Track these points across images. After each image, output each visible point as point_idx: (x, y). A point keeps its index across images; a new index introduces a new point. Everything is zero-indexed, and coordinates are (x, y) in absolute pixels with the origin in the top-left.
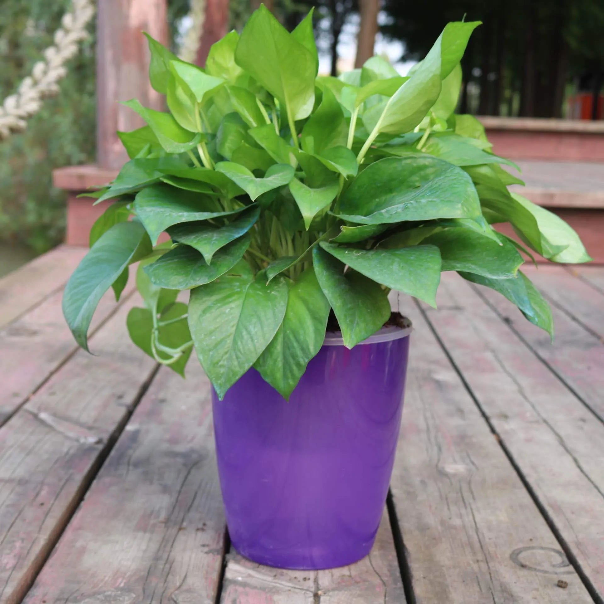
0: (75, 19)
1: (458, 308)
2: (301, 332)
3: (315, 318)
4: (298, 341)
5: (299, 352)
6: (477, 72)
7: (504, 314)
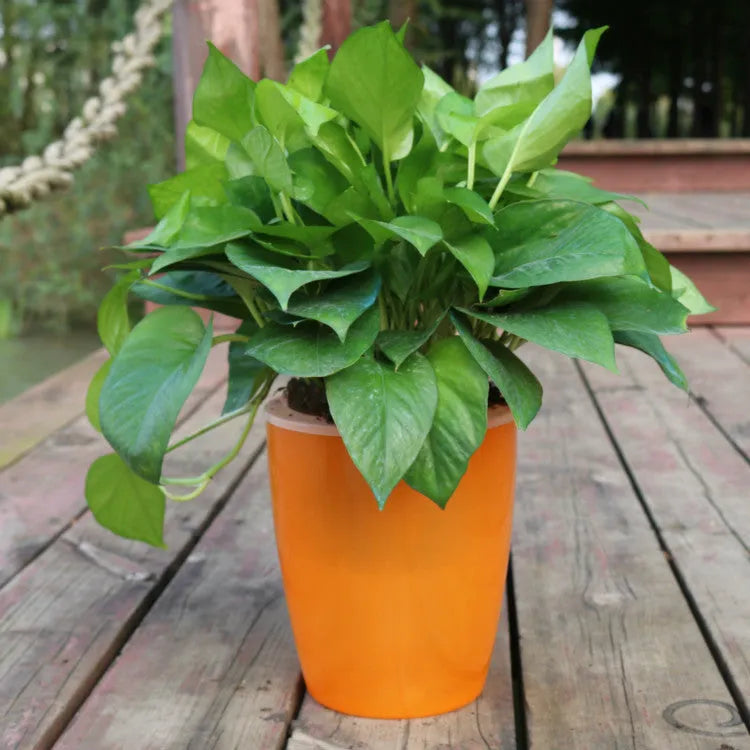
0: (137, 41)
1: (638, 388)
2: (454, 422)
3: (469, 401)
4: (452, 433)
5: (456, 448)
6: (689, 82)
7: (697, 394)
